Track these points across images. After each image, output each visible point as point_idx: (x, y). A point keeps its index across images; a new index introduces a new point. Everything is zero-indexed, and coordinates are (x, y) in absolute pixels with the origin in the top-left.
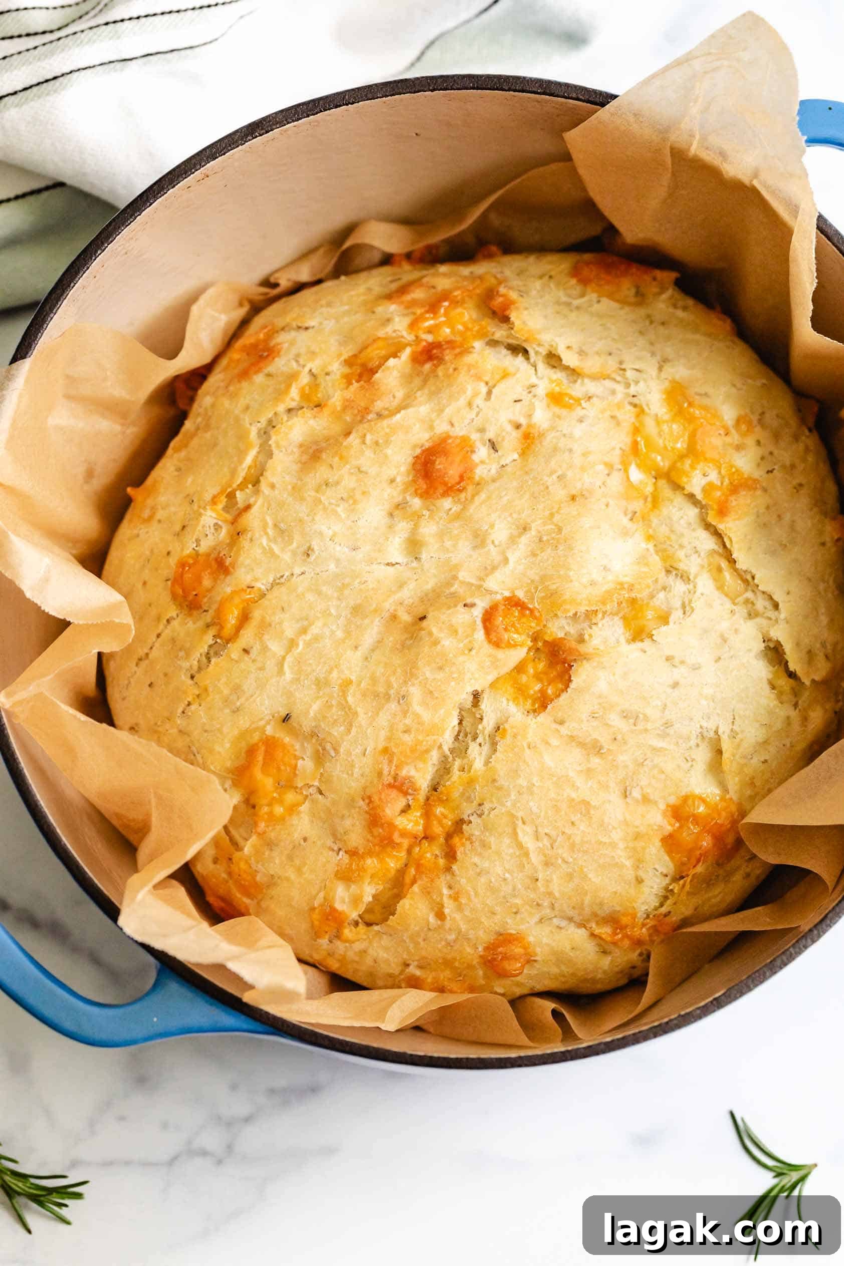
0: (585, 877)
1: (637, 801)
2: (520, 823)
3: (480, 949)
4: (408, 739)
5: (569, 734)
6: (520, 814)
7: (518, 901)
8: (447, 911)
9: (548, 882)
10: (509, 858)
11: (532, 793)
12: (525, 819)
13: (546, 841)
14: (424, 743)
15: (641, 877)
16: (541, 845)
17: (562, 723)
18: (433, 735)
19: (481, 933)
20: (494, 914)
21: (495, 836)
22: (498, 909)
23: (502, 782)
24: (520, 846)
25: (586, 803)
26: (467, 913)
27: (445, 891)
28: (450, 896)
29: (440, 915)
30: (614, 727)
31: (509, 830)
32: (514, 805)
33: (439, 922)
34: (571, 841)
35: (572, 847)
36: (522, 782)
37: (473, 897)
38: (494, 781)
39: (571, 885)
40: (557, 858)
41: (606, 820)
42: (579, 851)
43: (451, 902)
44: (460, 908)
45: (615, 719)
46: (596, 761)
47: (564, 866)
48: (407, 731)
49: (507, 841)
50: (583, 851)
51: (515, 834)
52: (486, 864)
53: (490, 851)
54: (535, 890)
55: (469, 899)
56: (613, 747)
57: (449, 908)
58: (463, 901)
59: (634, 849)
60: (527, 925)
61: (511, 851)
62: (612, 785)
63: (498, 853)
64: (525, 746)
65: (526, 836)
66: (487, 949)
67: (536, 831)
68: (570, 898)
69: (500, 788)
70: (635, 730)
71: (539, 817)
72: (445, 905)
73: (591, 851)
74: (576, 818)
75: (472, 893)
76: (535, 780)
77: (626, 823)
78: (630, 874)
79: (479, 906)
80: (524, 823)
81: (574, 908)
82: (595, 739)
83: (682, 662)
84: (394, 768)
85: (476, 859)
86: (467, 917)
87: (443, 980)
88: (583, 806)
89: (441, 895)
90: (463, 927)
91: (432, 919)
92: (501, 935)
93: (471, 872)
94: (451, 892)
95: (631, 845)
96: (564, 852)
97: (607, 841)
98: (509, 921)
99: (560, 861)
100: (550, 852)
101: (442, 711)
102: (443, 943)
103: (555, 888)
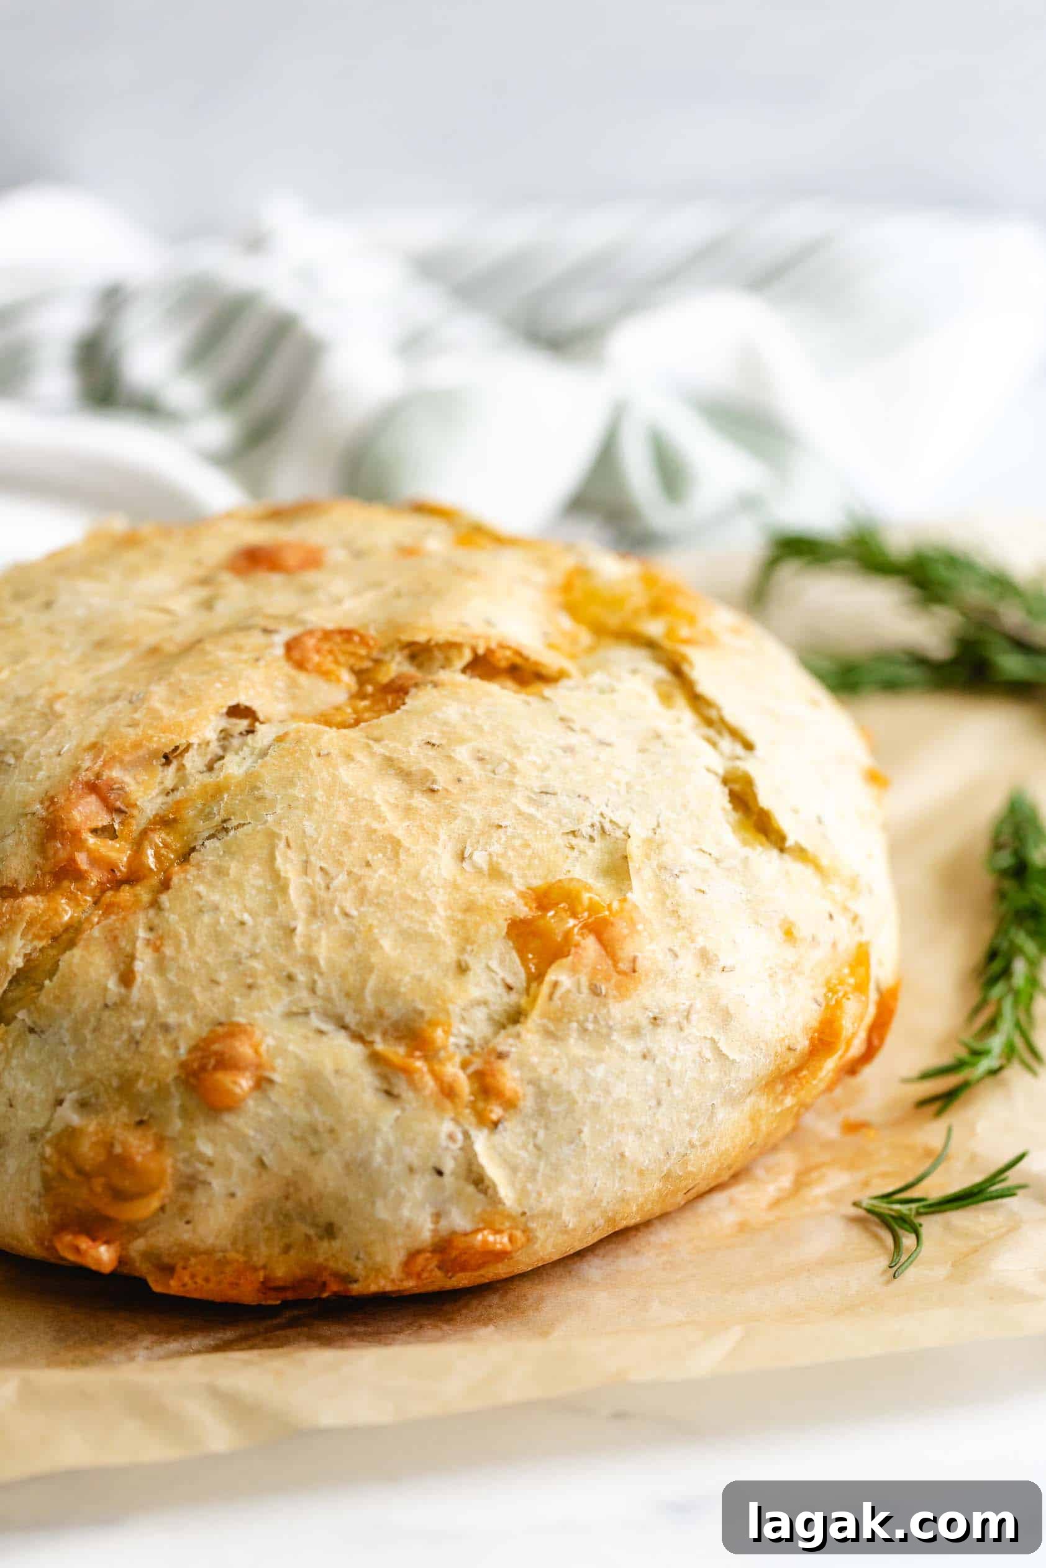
0: (374, 944)
1: (479, 871)
2: (282, 845)
3: (183, 1050)
4: (132, 734)
5: (387, 754)
6: (284, 833)
7: (257, 965)
8: (139, 966)
9: (311, 941)
10: (254, 892)
11: (310, 810)
12: (291, 840)
13: (319, 878)
14: (155, 739)
15: (466, 962)
16: (310, 881)
17: (377, 740)
18: (172, 733)
19: (188, 1019)
20: (215, 982)
21: (238, 861)
22: (223, 977)
23: (267, 791)
24: (276, 877)
25: (396, 844)
26: (171, 976)
27: (142, 933)
28: (148, 942)
29: (127, 978)
30: (460, 763)
31: (264, 853)
32: (278, 822)
33: (123, 990)
34: (360, 884)
35: (362, 894)
36: (298, 792)
37: (185, 946)
38: (255, 788)
39: (350, 954)
40: (332, 905)
41: (423, 873)
42: (371, 903)
43: (149, 951)
44: (161, 966)
45: (462, 753)
46: (420, 801)
47: (343, 921)
48: (134, 724)
49: (256, 868)
50: (378, 905)
51: (272, 858)
52: (216, 897)
53: (226, 879)
54: (289, 948)
55: (178, 947)
56: (455, 789)
57: (142, 965)
58: (168, 951)
59: (463, 924)
60: (266, 1013)
61: (260, 882)
62: (443, 837)
63: (239, 885)
64: (313, 752)
65: (288, 865)
66: (193, 1049)
67: (306, 862)
68: (343, 976)
69: (260, 799)
70: (494, 778)
71: (316, 842)
72: (138, 955)
73: (391, 906)
74: (377, 858)
75: (185, 939)
76: (319, 794)
77: (456, 886)
78: (449, 955)
79: (192, 964)
80: (288, 845)
81: (348, 995)
82: (426, 770)
83: (585, 731)
84: (100, 763)
85: (201, 888)
86: (171, 983)
87: (115, 1126)
88: (389, 846)
89: (133, 940)
90: (162, 1002)
91: (112, 984)
92: (221, 1024)
93: (188, 906)
94: (150, 936)
95: (460, 916)
96: (347, 900)
97: (420, 898)
98: (237, 999)
99: (336, 910)
100: (322, 893)
101: (193, 711)
102: (125, 1036)
103: (322, 952)
